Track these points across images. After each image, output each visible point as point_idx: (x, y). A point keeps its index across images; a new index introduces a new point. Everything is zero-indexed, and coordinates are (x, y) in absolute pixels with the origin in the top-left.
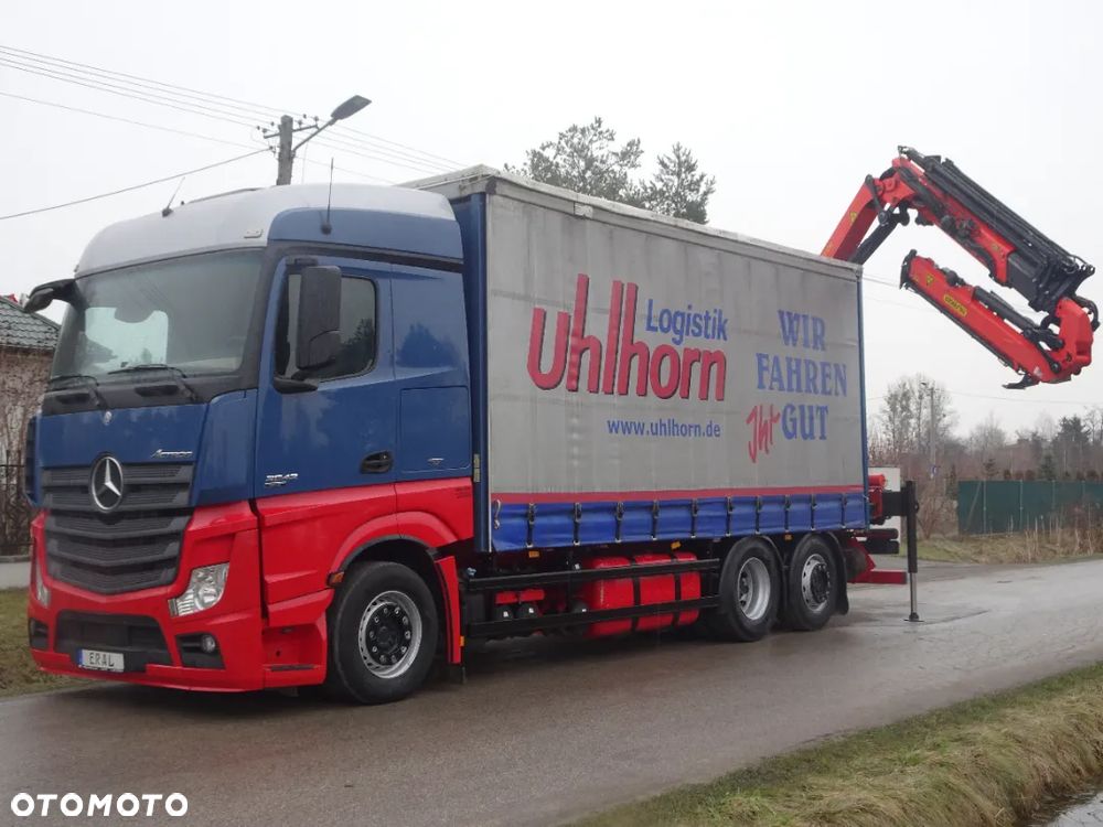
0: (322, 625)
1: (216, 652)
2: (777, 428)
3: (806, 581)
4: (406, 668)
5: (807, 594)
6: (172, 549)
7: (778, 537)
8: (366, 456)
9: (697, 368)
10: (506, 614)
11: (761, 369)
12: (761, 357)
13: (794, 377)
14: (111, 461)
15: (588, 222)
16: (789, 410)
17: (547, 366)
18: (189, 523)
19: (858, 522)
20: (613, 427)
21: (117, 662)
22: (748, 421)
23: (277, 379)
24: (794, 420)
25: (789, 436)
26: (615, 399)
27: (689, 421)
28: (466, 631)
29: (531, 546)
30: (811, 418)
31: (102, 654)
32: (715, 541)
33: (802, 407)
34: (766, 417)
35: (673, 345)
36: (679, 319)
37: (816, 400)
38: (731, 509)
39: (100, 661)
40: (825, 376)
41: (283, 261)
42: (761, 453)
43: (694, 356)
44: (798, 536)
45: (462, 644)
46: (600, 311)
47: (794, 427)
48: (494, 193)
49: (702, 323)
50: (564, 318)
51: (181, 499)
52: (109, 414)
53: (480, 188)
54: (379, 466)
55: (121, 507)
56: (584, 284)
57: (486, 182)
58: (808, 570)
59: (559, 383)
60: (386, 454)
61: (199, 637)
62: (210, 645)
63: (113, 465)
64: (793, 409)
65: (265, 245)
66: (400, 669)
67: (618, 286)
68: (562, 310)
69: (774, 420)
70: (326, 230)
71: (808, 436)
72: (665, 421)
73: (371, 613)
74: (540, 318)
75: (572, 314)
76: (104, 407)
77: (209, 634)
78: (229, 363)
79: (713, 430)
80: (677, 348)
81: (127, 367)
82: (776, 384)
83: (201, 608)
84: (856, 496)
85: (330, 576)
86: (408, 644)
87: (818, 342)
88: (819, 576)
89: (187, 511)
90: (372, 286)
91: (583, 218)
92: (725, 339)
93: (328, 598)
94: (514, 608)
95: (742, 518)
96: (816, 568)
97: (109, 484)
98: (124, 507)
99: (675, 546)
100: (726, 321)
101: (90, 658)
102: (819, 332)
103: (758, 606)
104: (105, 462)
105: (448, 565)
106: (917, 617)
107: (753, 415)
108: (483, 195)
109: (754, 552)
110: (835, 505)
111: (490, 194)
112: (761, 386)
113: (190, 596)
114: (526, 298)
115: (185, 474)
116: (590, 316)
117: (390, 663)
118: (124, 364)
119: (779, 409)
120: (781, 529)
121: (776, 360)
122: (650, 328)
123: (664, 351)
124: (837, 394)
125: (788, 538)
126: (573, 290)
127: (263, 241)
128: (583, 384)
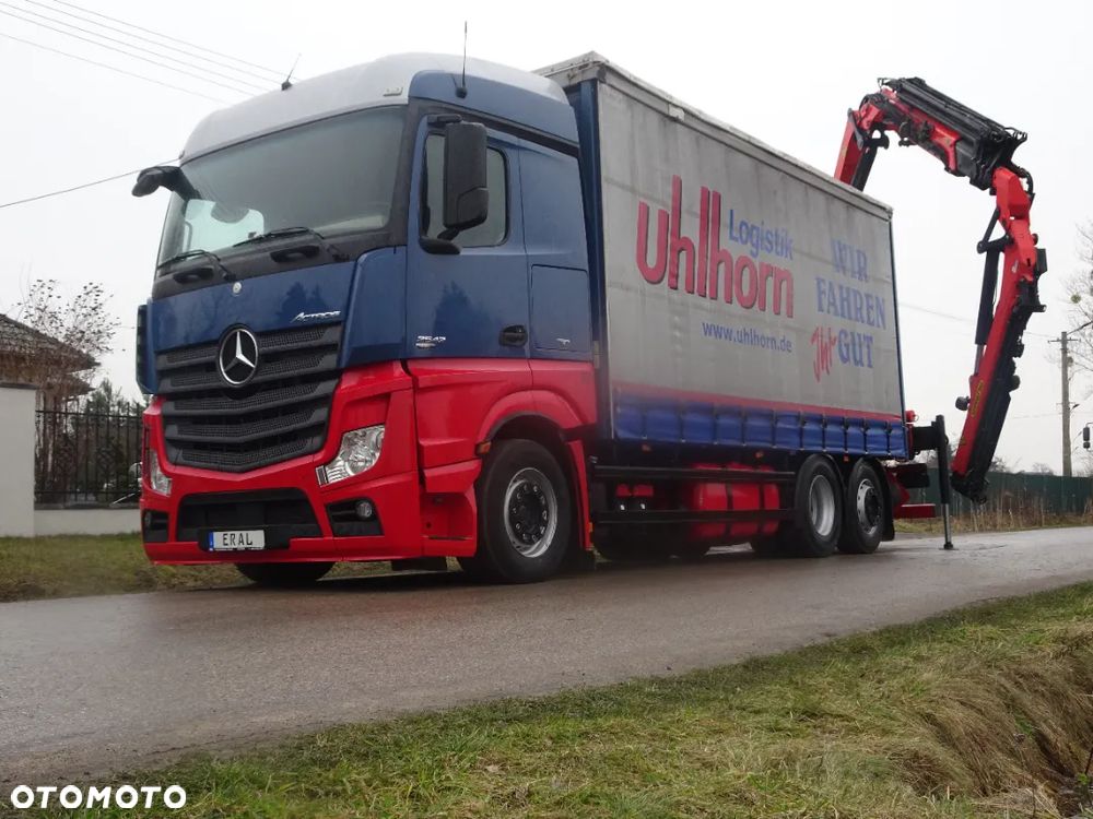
0: (471, 496)
1: (374, 517)
2: (835, 350)
3: (861, 504)
4: (544, 549)
5: (862, 516)
6: (319, 415)
7: (839, 457)
8: (505, 327)
9: (770, 281)
10: (622, 507)
11: (821, 293)
12: (820, 281)
13: (845, 303)
14: (241, 333)
15: (678, 126)
16: (843, 336)
17: (652, 261)
18: (338, 386)
19: (900, 451)
20: (708, 330)
21: (256, 539)
22: (813, 340)
23: (423, 237)
24: (847, 345)
25: (845, 360)
26: (707, 303)
27: (768, 333)
28: (593, 518)
29: (645, 438)
30: (860, 346)
31: (237, 533)
32: (792, 454)
33: (852, 334)
34: (826, 340)
35: (750, 257)
36: (755, 232)
37: (862, 329)
38: (804, 423)
39: (236, 541)
40: (870, 307)
41: (425, 119)
42: (823, 373)
43: (769, 270)
44: (854, 458)
45: (591, 530)
46: (690, 213)
47: (848, 353)
48: (603, 82)
49: (773, 239)
50: (663, 215)
51: (328, 362)
52: (238, 286)
53: (591, 74)
54: (516, 339)
55: (255, 379)
56: (678, 184)
57: (598, 68)
58: (862, 494)
59: (662, 279)
60: (521, 327)
61: (352, 504)
62: (366, 510)
63: (244, 336)
64: (846, 336)
65: (407, 102)
66: (538, 550)
67: (705, 192)
68: (661, 208)
69: (832, 342)
70: (462, 94)
71: (858, 362)
72: (748, 330)
73: (514, 488)
74: (644, 212)
75: (670, 213)
76: (231, 279)
77: (365, 499)
78: (376, 221)
79: (787, 346)
80: (753, 260)
81: (255, 236)
82: (832, 309)
83: (352, 474)
84: (898, 426)
85: (477, 446)
86: (545, 524)
87: (862, 274)
88: (871, 500)
89: (336, 374)
90: (501, 157)
91: (675, 120)
92: (791, 258)
93: (476, 468)
94: (629, 501)
95: (812, 434)
96: (868, 491)
97: (240, 356)
98: (259, 378)
99: (759, 455)
100: (791, 241)
101: (220, 541)
102: (862, 265)
103: (826, 523)
104: (235, 335)
105: (577, 447)
106: (952, 546)
107: (815, 336)
108: (594, 82)
109: (820, 470)
110: (879, 432)
111: (601, 82)
112: (821, 309)
113: (340, 463)
114: (633, 190)
115: (331, 336)
116: (685, 216)
117: (531, 543)
118: (251, 234)
119: (835, 334)
120: (842, 450)
121: (830, 284)
122: (732, 238)
123: (744, 263)
124: (878, 326)
125: (846, 459)
126: (670, 189)
127: (404, 98)
128: (681, 283)
